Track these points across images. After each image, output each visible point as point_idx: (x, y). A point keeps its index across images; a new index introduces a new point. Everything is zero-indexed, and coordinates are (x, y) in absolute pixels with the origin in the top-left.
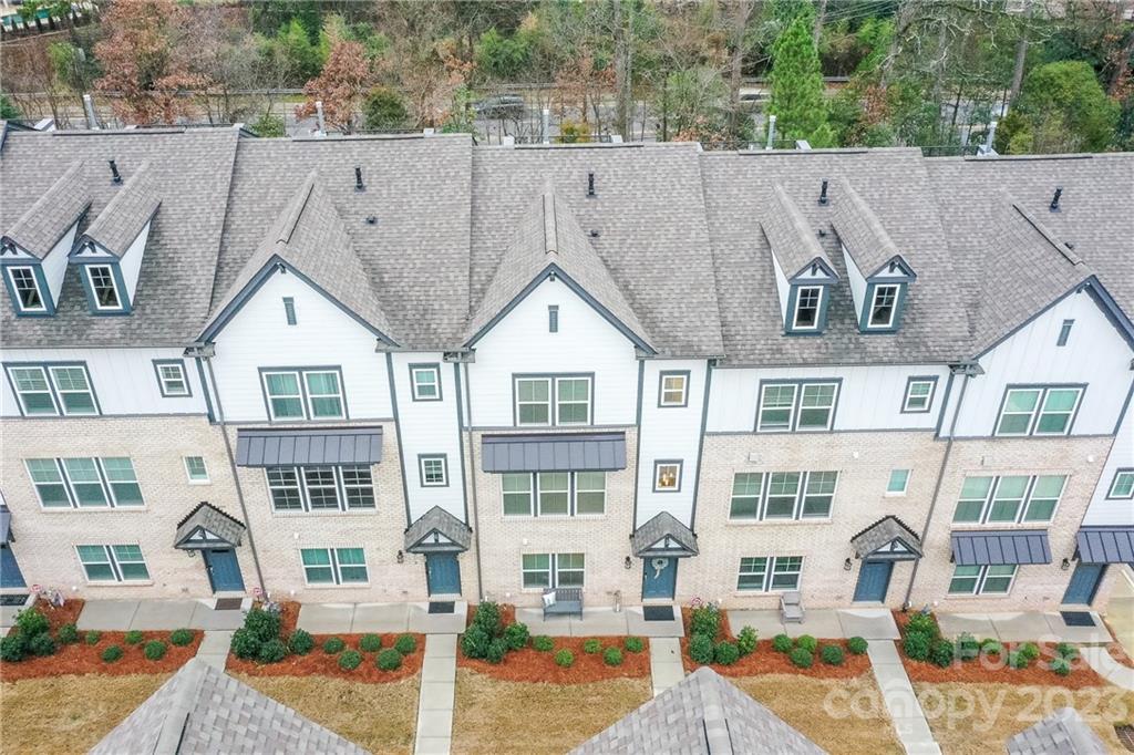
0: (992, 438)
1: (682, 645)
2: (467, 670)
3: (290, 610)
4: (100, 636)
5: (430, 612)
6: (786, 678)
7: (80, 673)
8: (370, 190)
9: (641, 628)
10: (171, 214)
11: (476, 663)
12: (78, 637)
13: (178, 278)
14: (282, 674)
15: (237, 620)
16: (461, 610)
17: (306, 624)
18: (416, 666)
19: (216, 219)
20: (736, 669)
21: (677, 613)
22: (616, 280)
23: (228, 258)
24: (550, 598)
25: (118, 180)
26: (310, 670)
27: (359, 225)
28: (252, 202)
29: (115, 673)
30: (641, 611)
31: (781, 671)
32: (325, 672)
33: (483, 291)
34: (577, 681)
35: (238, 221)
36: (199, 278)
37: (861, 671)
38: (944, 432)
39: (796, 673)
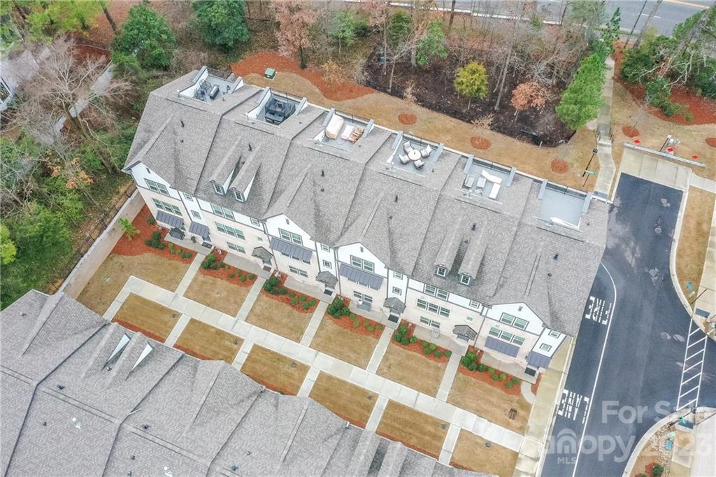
0: (499, 321)
1: (394, 332)
2: (327, 317)
3: (284, 277)
4: (229, 267)
5: (325, 293)
6: (419, 355)
7: (222, 279)
8: (326, 177)
9: (385, 322)
10: (264, 169)
11: (330, 316)
12: (223, 266)
13: (261, 195)
14: (275, 299)
15: (268, 275)
16: (334, 296)
17: (287, 285)
18: (313, 311)
19: (276, 176)
20: (406, 347)
21: (399, 321)
22: (390, 238)
23: (277, 190)
24: (361, 303)
25: (250, 149)
26: (283, 301)
27: (318, 190)
28: (289, 170)
29: (231, 282)
30: (388, 316)
31: (419, 353)
32: (287, 303)
33: (348, 228)
34: (357, 333)
35: (283, 177)
36: (267, 196)
37: (444, 362)
38: (484, 314)
39: (422, 355)
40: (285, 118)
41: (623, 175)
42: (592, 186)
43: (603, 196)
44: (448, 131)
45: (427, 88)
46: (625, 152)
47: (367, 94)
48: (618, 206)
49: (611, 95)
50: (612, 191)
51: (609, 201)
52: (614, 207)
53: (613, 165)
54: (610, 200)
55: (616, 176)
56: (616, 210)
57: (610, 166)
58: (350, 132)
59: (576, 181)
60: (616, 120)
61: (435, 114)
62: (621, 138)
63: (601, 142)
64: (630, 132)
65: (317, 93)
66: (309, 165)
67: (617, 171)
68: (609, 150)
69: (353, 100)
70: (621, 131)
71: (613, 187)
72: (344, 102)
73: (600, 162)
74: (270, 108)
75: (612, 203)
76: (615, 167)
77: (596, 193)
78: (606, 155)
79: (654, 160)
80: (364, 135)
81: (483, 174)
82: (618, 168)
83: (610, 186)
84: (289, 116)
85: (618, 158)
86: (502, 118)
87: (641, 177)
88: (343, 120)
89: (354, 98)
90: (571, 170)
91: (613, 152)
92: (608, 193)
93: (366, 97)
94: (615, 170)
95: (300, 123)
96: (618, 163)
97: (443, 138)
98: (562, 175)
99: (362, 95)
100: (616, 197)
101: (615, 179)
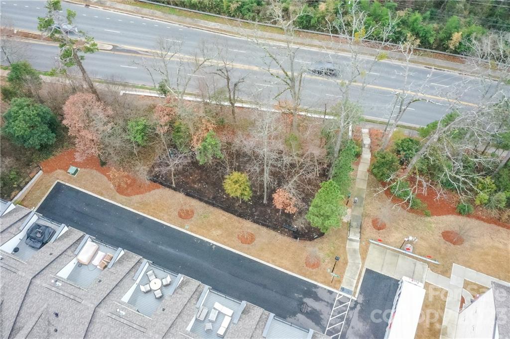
27: (52, 330)
35: (22, 314)
40: (43, 244)
41: (367, 270)
42: (340, 282)
43: (349, 292)
44: (219, 226)
45: (207, 183)
46: (371, 247)
47: (154, 189)
48: (361, 302)
49: (365, 187)
50: (356, 287)
51: (353, 298)
52: (358, 303)
53: (360, 261)
54: (354, 296)
55: (361, 271)
56: (358, 307)
57: (357, 261)
58: (100, 260)
59: (326, 277)
60: (368, 212)
61: (211, 208)
62: (370, 231)
63: (351, 236)
64: (378, 226)
65: (111, 189)
66: (45, 306)
67: (362, 267)
68: (356, 245)
69: (141, 195)
70: (371, 224)
71: (358, 282)
72: (133, 197)
73: (349, 257)
74: (31, 235)
75: (356, 299)
76: (361, 263)
77: (343, 289)
78: (355, 251)
79: (395, 256)
80: (109, 266)
81: (215, 306)
82: (363, 264)
83: (355, 282)
84: (47, 242)
85: (364, 252)
86: (269, 211)
87: (383, 273)
88: (97, 245)
89: (142, 193)
90: (323, 265)
91: (360, 247)
92: (353, 289)
93: (153, 192)
94: (360, 266)
95: (51, 254)
96: (364, 259)
97: (214, 232)
98: (314, 270)
99: (150, 191)
100: (360, 293)
101: (360, 275)
